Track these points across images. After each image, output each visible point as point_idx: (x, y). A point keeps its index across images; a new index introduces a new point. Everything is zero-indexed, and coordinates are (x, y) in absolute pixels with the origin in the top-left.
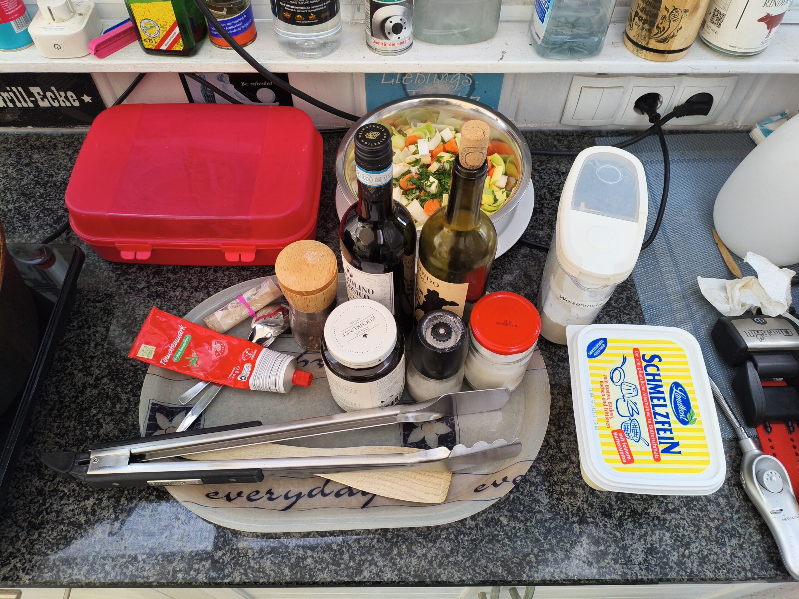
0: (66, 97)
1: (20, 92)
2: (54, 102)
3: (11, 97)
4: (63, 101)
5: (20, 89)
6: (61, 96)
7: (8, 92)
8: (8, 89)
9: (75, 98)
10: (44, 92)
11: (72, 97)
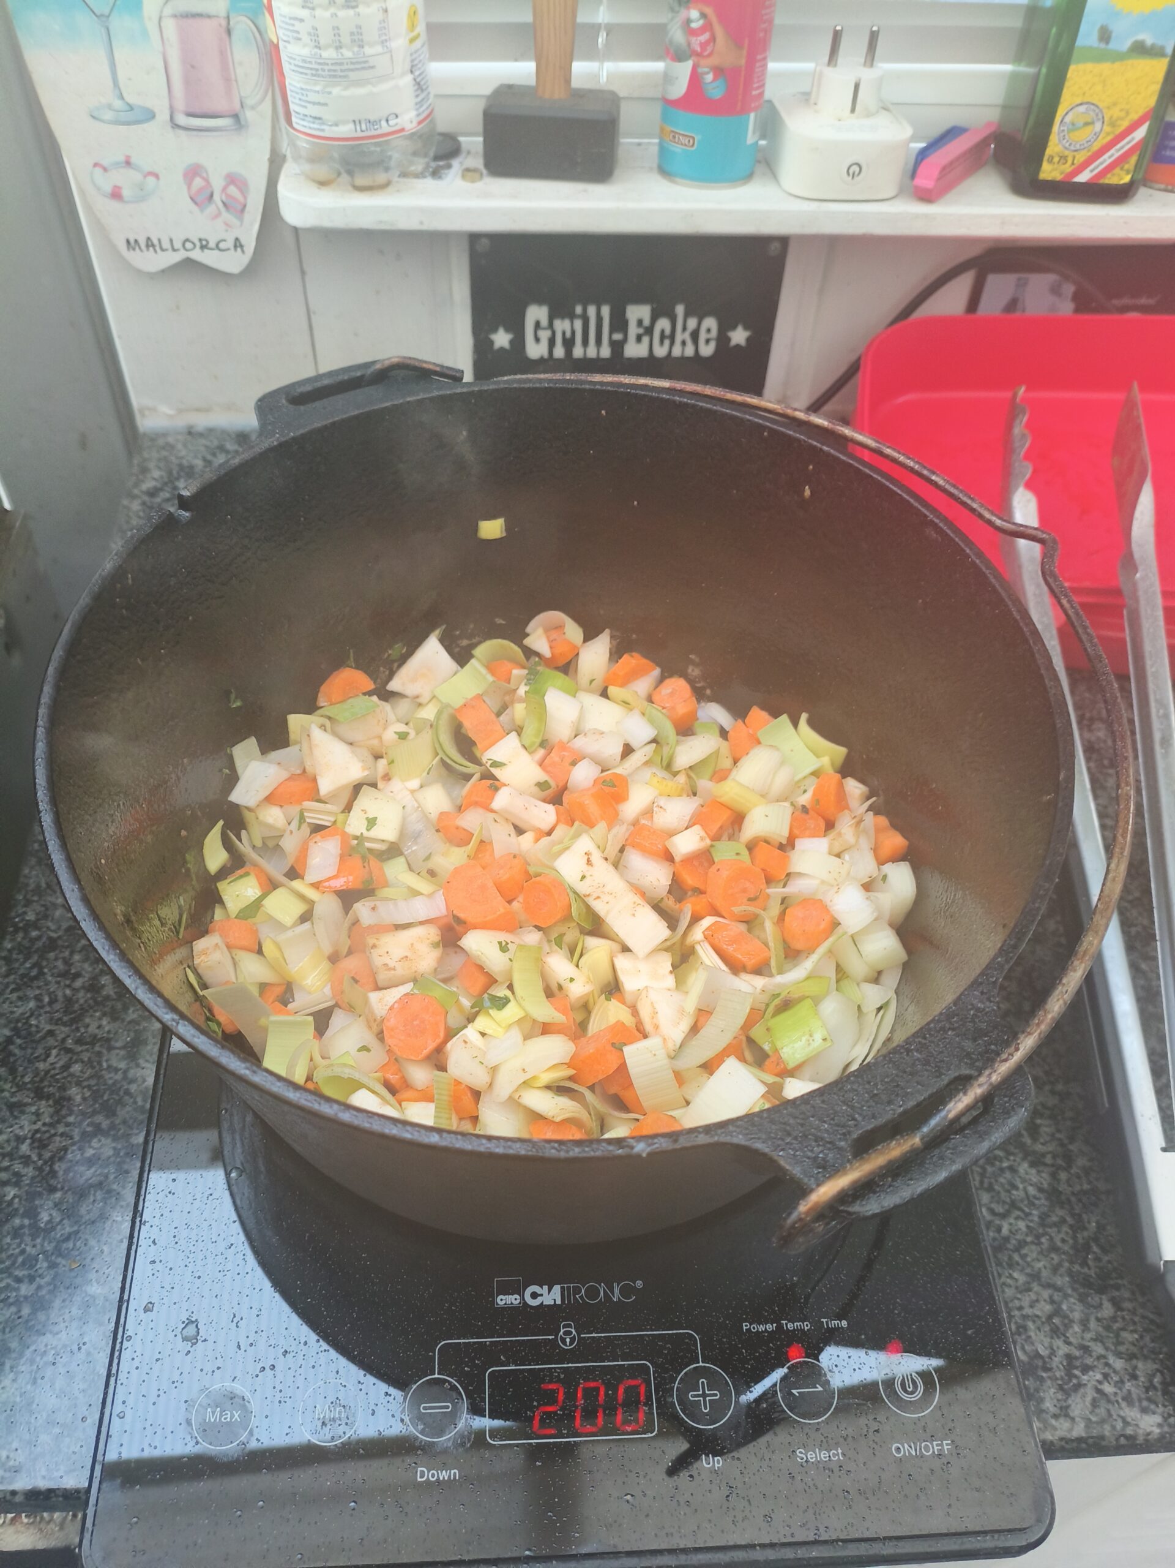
0: (695, 336)
1: (599, 319)
2: (662, 342)
3: (573, 333)
4: (684, 343)
5: (606, 311)
6: (684, 329)
7: (572, 316)
8: (579, 310)
9: (714, 333)
10: (654, 319)
11: (709, 331)
